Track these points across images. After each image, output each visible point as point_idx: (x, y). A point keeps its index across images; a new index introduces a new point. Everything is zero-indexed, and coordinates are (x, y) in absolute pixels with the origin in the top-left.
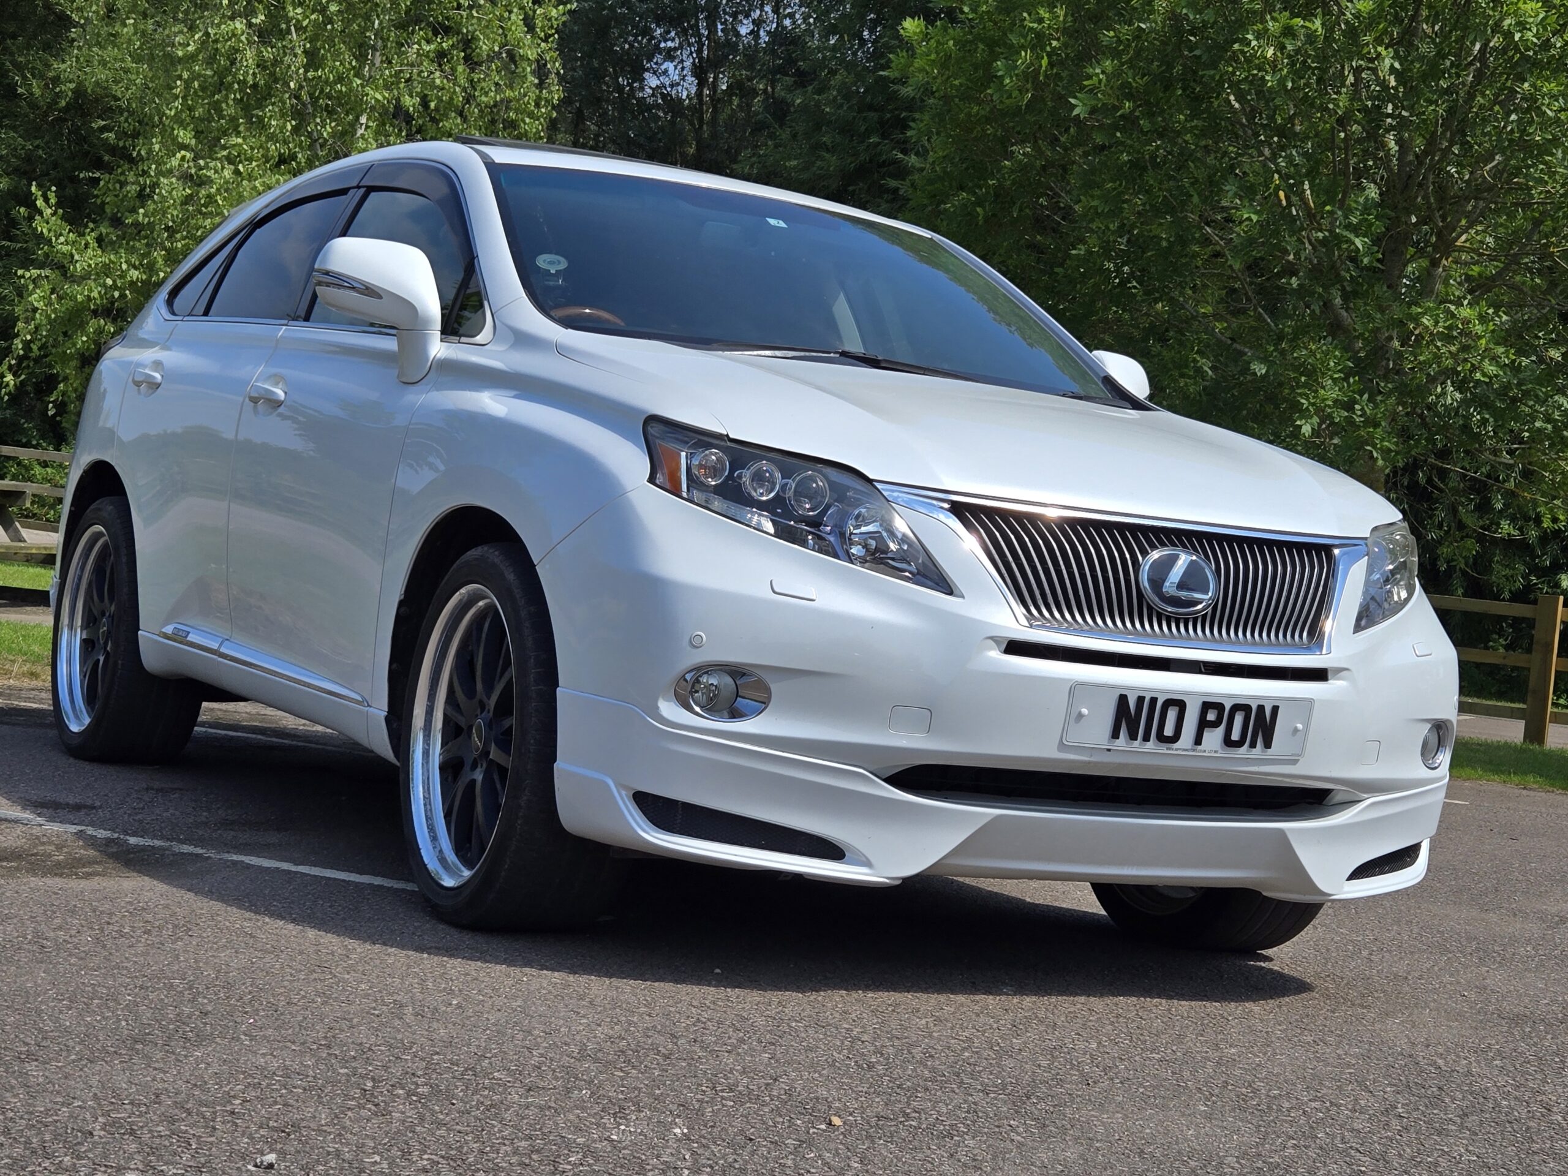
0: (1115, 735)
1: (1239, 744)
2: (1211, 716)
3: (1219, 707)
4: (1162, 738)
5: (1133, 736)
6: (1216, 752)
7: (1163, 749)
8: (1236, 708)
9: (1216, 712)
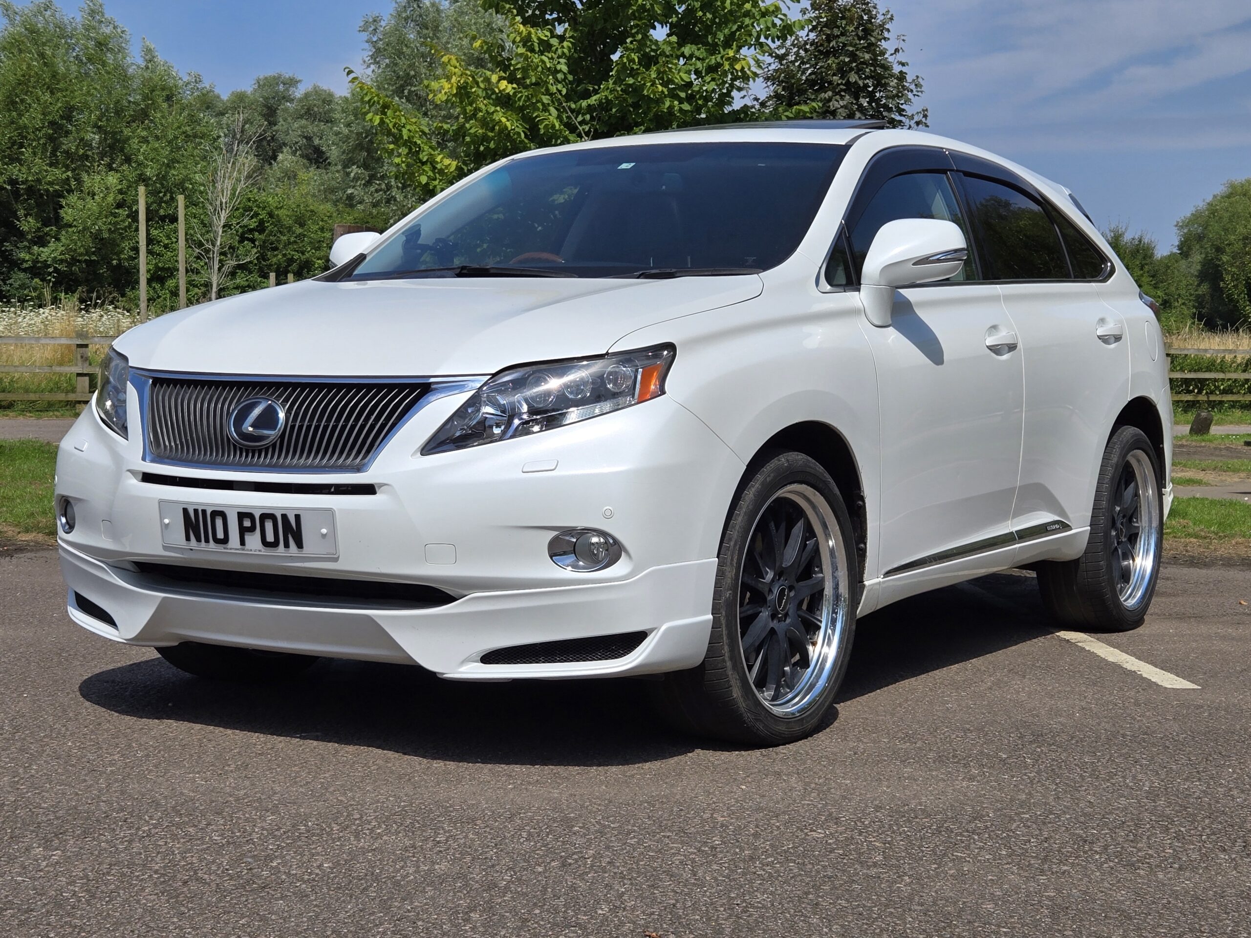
0: (188, 539)
1: (275, 544)
2: (247, 523)
3: (250, 516)
4: (217, 541)
5: (198, 540)
6: (260, 551)
7: (220, 548)
8: (264, 517)
9: (249, 520)
